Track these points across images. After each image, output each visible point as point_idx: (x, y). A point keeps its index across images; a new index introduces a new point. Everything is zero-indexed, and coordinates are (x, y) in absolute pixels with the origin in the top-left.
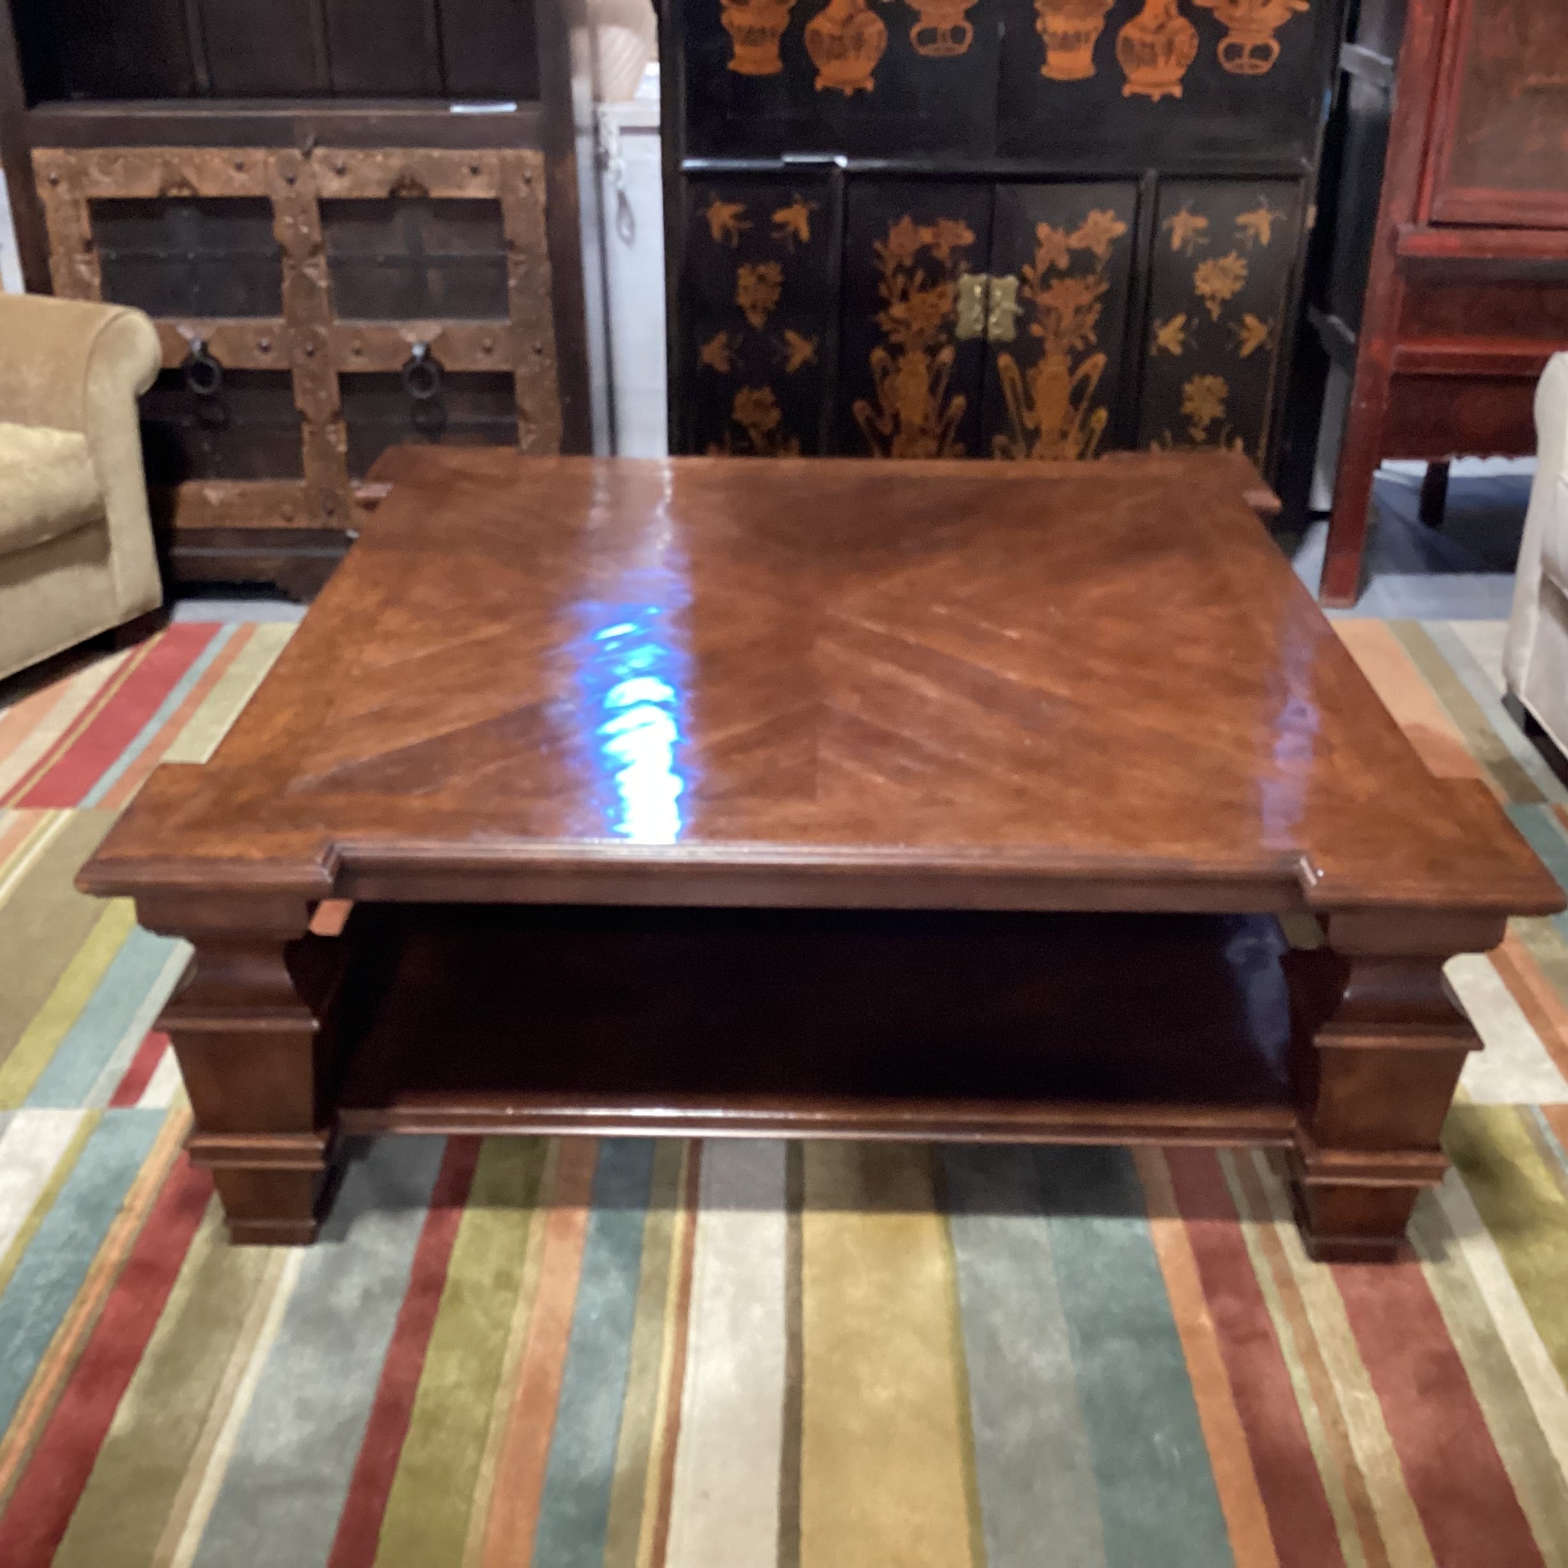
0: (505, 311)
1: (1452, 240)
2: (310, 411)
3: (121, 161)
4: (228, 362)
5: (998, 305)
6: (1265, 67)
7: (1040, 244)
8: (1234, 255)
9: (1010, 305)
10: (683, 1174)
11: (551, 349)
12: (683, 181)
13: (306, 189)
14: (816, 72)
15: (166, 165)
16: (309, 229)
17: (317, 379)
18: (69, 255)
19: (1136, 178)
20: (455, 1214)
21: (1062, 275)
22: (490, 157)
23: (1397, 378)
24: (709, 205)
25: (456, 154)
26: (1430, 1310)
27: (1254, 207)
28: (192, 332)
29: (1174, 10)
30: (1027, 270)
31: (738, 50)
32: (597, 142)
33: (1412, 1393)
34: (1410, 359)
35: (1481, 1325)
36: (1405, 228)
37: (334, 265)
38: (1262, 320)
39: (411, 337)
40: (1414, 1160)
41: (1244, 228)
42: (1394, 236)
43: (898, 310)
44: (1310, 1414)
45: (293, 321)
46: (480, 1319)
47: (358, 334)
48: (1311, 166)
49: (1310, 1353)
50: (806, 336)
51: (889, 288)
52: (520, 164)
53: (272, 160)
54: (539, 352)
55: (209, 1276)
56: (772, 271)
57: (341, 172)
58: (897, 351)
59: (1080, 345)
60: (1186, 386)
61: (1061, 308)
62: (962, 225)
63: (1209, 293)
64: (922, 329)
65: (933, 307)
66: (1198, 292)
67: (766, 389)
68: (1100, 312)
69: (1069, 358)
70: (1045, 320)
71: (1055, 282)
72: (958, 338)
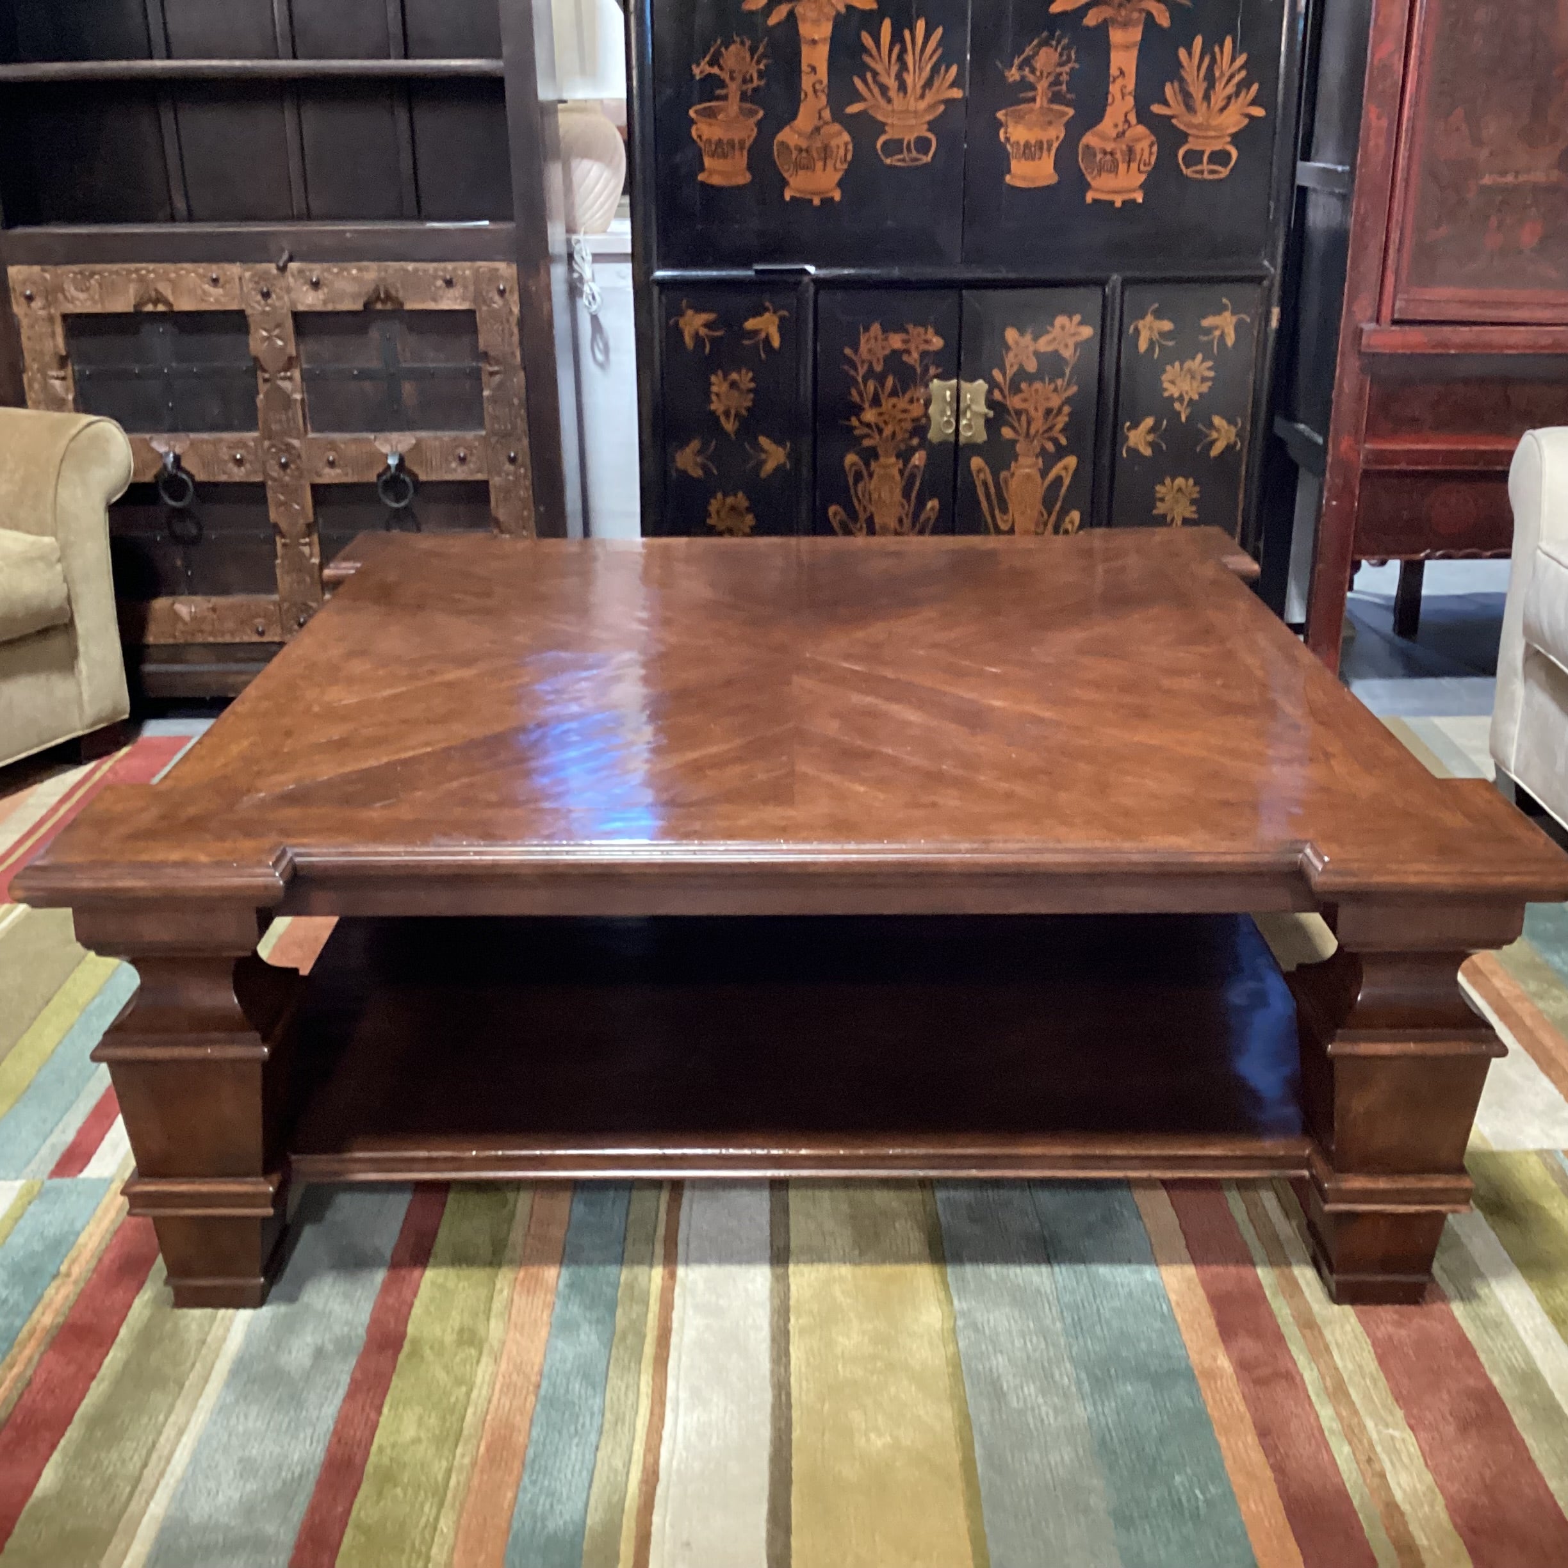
0: (481, 424)
1: (1415, 337)
2: (284, 525)
3: (97, 277)
4: (201, 477)
5: (969, 407)
6: (1224, 172)
7: (1008, 349)
8: (1200, 357)
9: (981, 408)
10: (661, 1231)
11: (525, 457)
12: (656, 290)
13: (282, 303)
14: (784, 183)
15: (142, 280)
16: (285, 342)
17: (292, 492)
18: (43, 371)
19: (1101, 283)
20: (416, 1273)
21: (1031, 378)
22: (465, 269)
23: (1366, 474)
24: (682, 314)
25: (431, 267)
26: (1465, 1348)
27: (1219, 310)
28: (163, 446)
29: (1133, 118)
30: (997, 374)
31: (707, 162)
32: (571, 269)
33: (1450, 1430)
34: (1379, 456)
35: (1518, 1361)
36: (1369, 327)
37: (308, 379)
38: (1231, 421)
39: (385, 449)
40: (1439, 1182)
41: (1208, 331)
42: (1359, 333)
43: (869, 415)
44: (1342, 1453)
45: (268, 435)
46: (441, 1375)
47: (333, 446)
48: (1272, 268)
49: (1338, 1392)
50: (779, 442)
51: (860, 394)
52: (494, 276)
53: (248, 274)
54: (512, 461)
55: (147, 1338)
56: (745, 378)
57: (316, 285)
58: (870, 455)
59: (1050, 447)
60: (1158, 488)
61: (1032, 412)
62: (931, 330)
63: (1176, 395)
64: (894, 434)
65: (905, 411)
66: (1166, 394)
67: (740, 494)
68: (1070, 415)
69: (1040, 460)
70: (1016, 424)
71: (1023, 386)
72: (930, 442)
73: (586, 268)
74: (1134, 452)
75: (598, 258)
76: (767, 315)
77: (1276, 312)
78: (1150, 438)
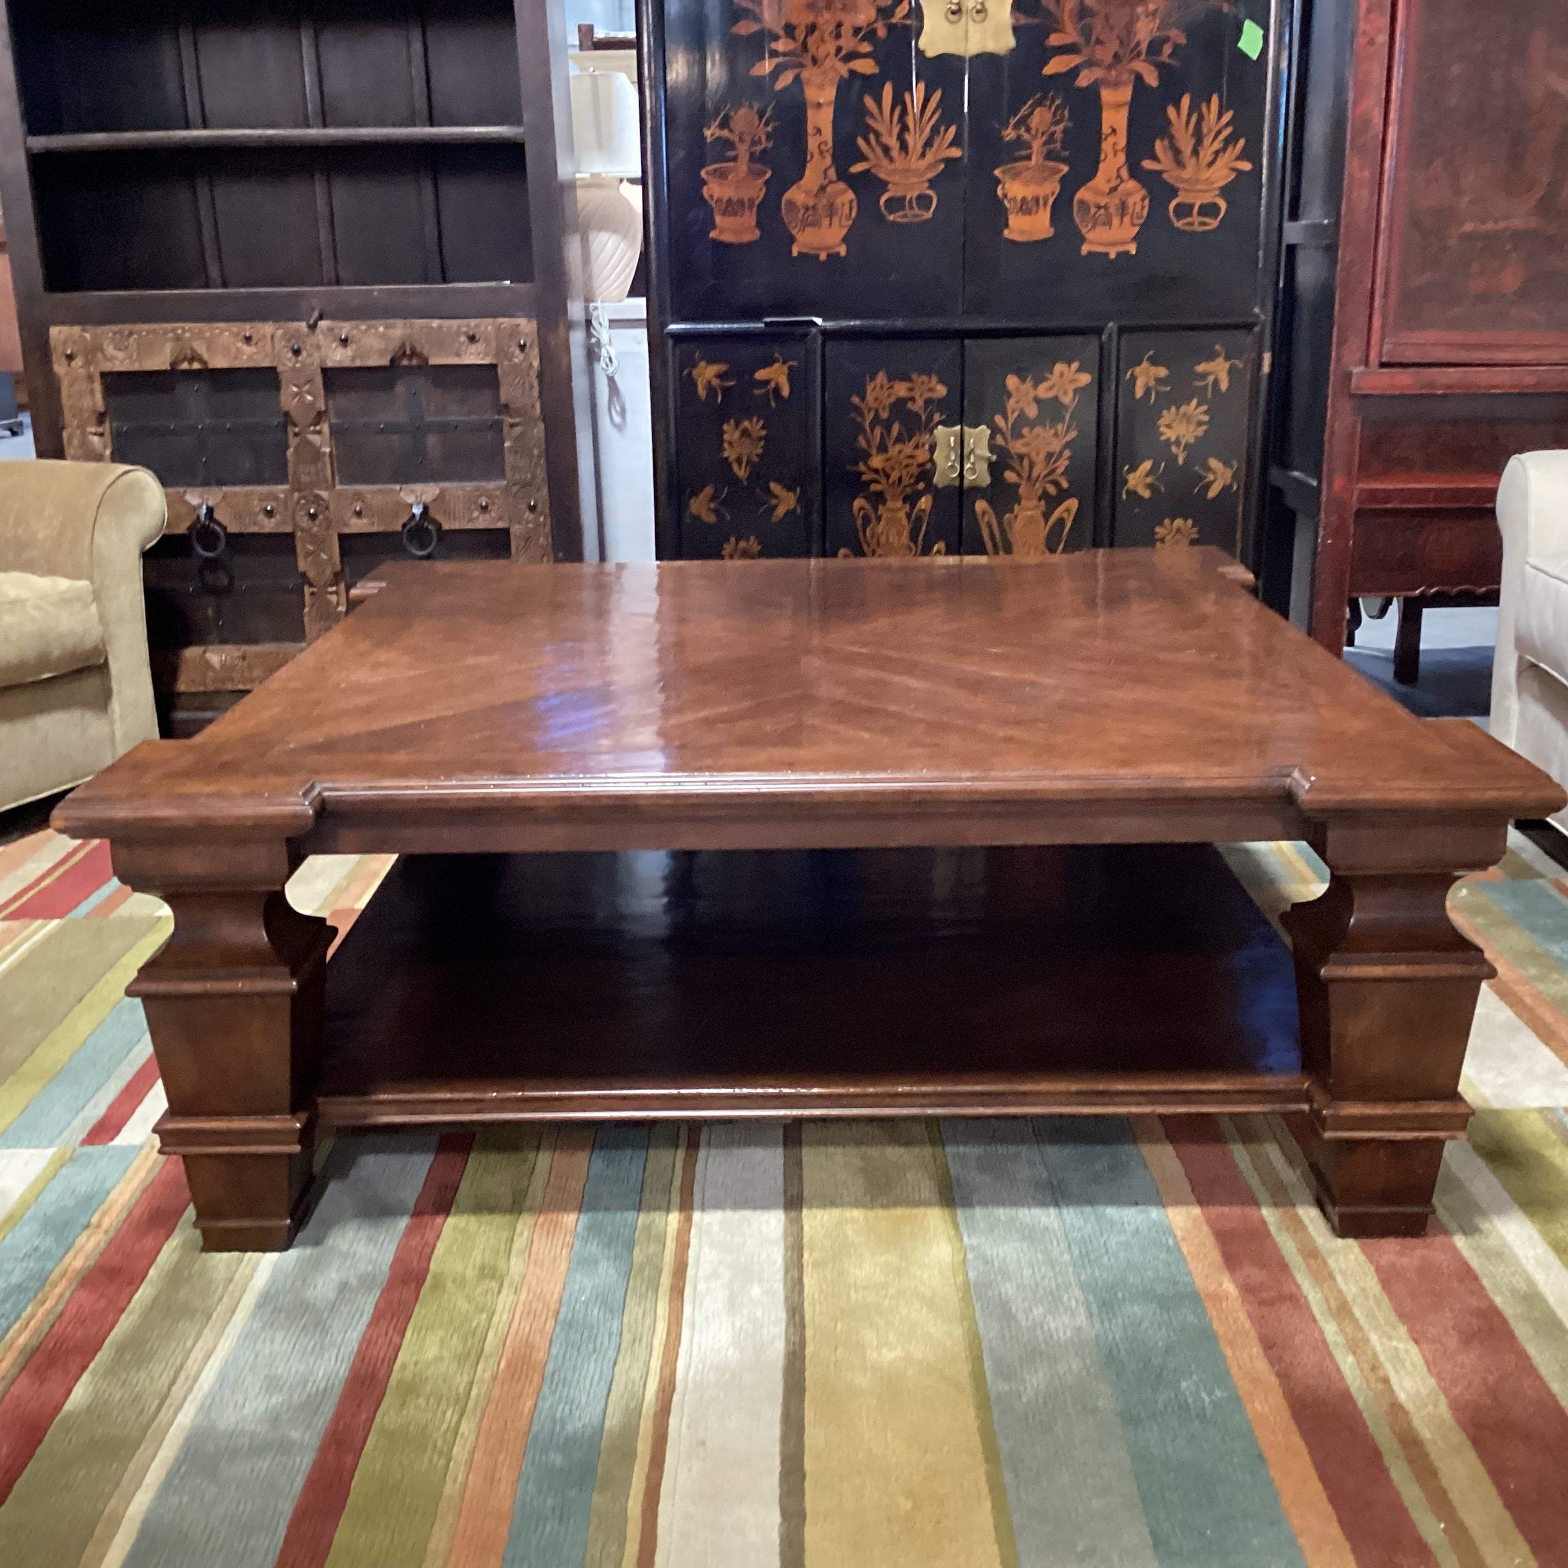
0: (502, 474)
1: (1404, 379)
2: (311, 574)
3: (135, 336)
4: (233, 528)
5: (972, 451)
6: (1214, 224)
7: (1009, 395)
8: (1195, 402)
9: (984, 452)
10: (677, 1182)
11: (544, 506)
12: (670, 343)
13: (312, 360)
14: (792, 240)
15: (178, 339)
16: (314, 397)
17: (319, 542)
18: (82, 427)
19: (1099, 331)
20: (439, 1220)
21: (1032, 425)
22: (486, 326)
23: (1359, 513)
24: (694, 365)
25: (455, 323)
26: (1467, 1274)
27: (1211, 356)
28: (197, 498)
29: (1125, 173)
30: (999, 420)
31: (718, 219)
32: (589, 335)
33: (1453, 1342)
34: (1372, 495)
35: (1522, 1286)
36: (1357, 370)
37: (336, 432)
38: (1227, 464)
39: (410, 499)
40: (1435, 1108)
41: (1204, 376)
42: (1349, 376)
43: (876, 462)
44: (1347, 1364)
45: (298, 487)
46: (463, 1305)
47: (359, 496)
48: (1262, 313)
49: (1342, 1311)
50: (790, 488)
51: (868, 442)
52: (515, 331)
53: (280, 332)
54: (532, 509)
55: (176, 1277)
56: (755, 426)
57: (345, 342)
58: (878, 499)
59: (1052, 490)
60: (1158, 529)
61: (1033, 454)
62: (934, 379)
63: (1173, 439)
64: (900, 479)
65: (911, 457)
66: (1163, 438)
67: (752, 538)
68: (1070, 458)
69: (1043, 502)
70: (1018, 467)
71: (1025, 431)
72: (936, 487)
73: (603, 333)
74: (1132, 494)
75: (614, 323)
76: (776, 365)
77: (1267, 357)
78: (1149, 480)
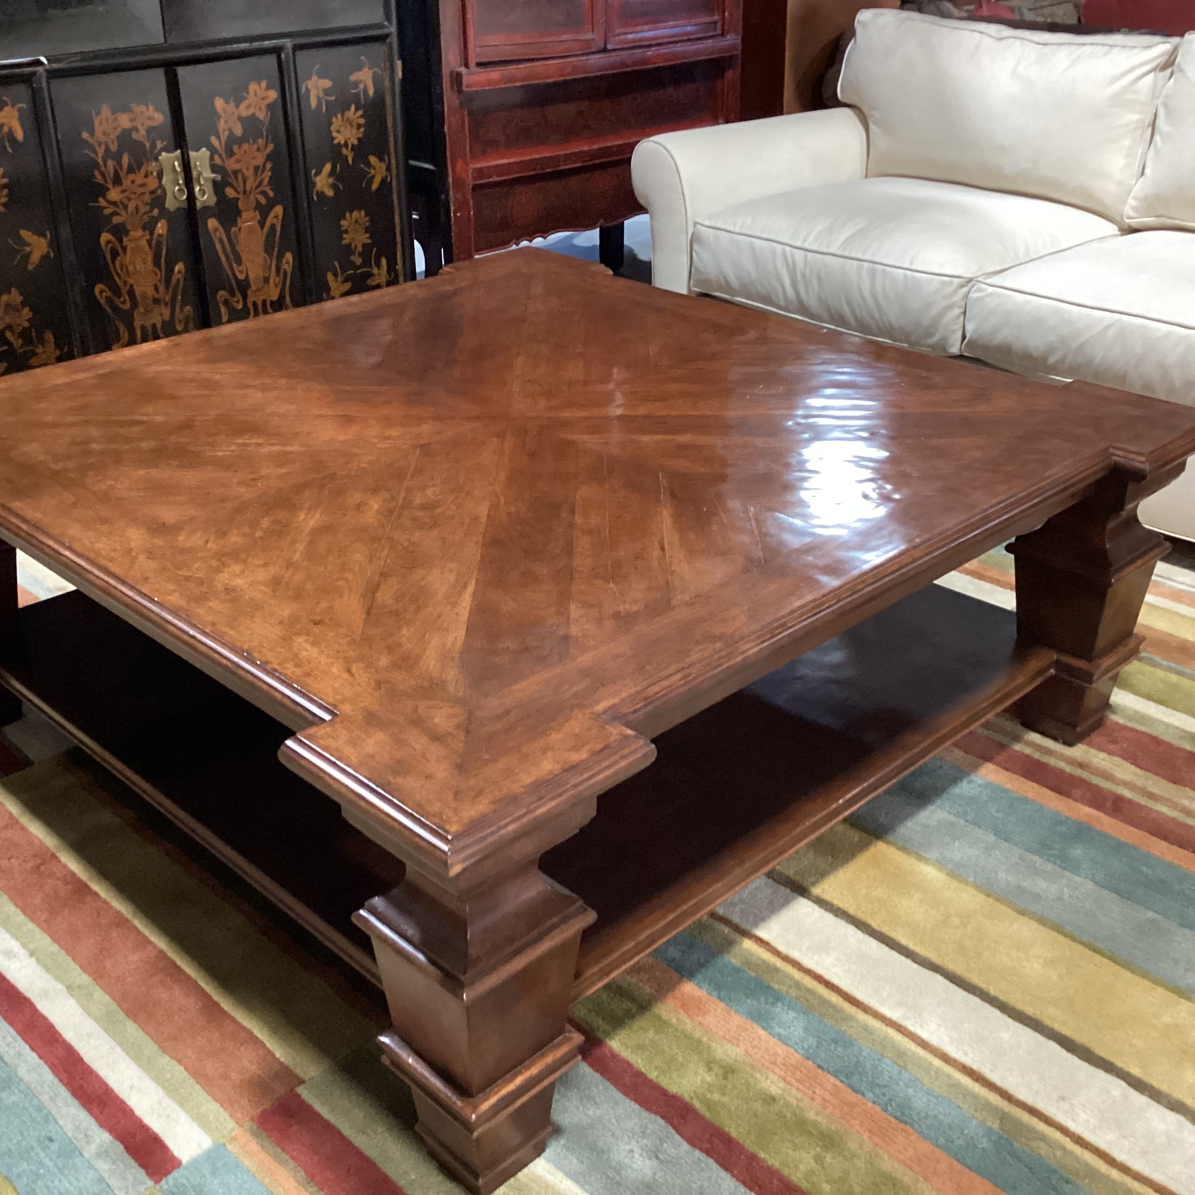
1: (494, 75)
5: (199, 175)
7: (219, 117)
8: (353, 107)
9: (208, 174)
19: (278, 51)
21: (240, 141)
23: (476, 189)
27: (360, 66)
30: (214, 140)
34: (480, 173)
38: (381, 159)
41: (356, 84)
43: (114, 194)
48: (391, 28)
50: (39, 233)
51: (103, 175)
58: (120, 232)
59: (263, 201)
60: (343, 222)
61: (245, 171)
62: (151, 107)
63: (342, 142)
64: (137, 208)
65: (144, 185)
66: (336, 142)
67: (13, 290)
68: (272, 169)
69: (257, 213)
70: (235, 184)
71: (235, 148)
72: (168, 210)
74: (321, 194)
76: (7, 108)
77: (399, 64)
78: (331, 180)
